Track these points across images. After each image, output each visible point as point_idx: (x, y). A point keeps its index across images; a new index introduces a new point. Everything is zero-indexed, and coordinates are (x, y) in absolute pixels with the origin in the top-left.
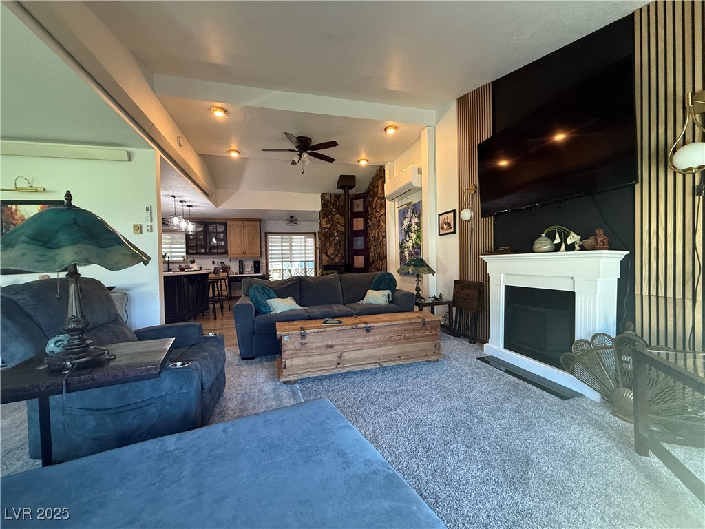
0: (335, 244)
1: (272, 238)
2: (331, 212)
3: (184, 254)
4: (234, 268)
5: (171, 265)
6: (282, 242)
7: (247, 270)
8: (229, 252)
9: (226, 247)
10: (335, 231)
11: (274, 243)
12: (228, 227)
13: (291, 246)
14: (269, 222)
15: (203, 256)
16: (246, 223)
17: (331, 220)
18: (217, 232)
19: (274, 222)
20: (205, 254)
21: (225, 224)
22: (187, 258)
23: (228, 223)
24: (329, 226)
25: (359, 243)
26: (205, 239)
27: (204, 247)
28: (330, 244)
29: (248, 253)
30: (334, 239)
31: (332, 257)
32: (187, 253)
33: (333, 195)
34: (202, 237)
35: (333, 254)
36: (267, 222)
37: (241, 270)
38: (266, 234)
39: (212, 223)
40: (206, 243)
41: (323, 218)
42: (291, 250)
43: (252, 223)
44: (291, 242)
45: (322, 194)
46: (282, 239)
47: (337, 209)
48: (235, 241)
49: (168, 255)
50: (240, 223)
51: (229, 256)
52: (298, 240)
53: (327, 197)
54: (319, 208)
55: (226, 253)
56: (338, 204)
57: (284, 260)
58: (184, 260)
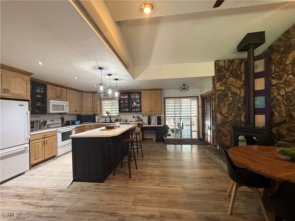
0: (229, 104)
1: (168, 101)
2: (224, 76)
3: (118, 112)
4: (145, 120)
5: (111, 118)
6: (175, 103)
7: (153, 122)
8: (142, 111)
9: (140, 107)
10: (229, 93)
11: (170, 104)
12: (142, 95)
13: (181, 106)
14: (166, 90)
15: (128, 113)
16: (153, 92)
17: (225, 83)
18: (135, 98)
19: (169, 90)
20: (129, 112)
21: (140, 93)
22: (120, 114)
23: (142, 92)
24: (223, 88)
25: (260, 102)
26: (129, 103)
27: (129, 107)
28: (225, 105)
29: (153, 111)
30: (228, 100)
31: (226, 115)
32: (120, 111)
33: (227, 61)
34: (127, 102)
35: (227, 113)
36: (165, 91)
37: (149, 123)
38: (165, 98)
39: (133, 93)
40: (129, 105)
41: (218, 82)
42: (181, 108)
43: (156, 91)
44: (181, 103)
45: (215, 62)
46: (175, 101)
47: (231, 73)
48: (146, 104)
49: (110, 112)
50: (149, 92)
51: (142, 113)
52: (186, 102)
53: (222, 64)
54: (213, 74)
55: (141, 111)
56: (231, 68)
57: (176, 115)
58: (118, 115)
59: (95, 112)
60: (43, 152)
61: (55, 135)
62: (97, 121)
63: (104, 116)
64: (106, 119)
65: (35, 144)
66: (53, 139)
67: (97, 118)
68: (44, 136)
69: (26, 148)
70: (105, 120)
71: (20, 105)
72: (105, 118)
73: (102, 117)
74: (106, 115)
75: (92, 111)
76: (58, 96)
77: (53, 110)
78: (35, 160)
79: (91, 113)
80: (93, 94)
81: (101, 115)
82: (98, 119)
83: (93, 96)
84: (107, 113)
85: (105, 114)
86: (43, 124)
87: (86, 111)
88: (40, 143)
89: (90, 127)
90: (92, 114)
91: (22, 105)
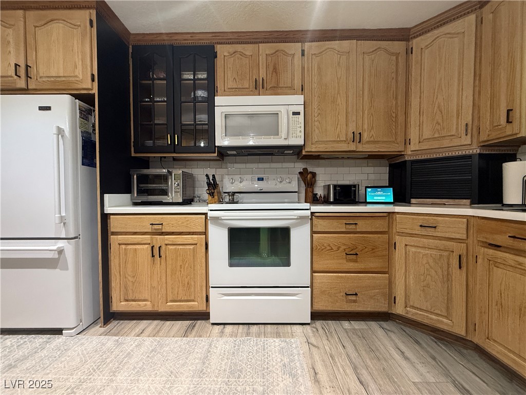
59: (495, 127)
66: (192, 247)
68: (156, 227)
71: (41, 108)
75: (473, 128)
77: (228, 134)
78: (127, 300)
79: (465, 145)
80: (487, 9)
88: (141, 247)
91: (48, 108)
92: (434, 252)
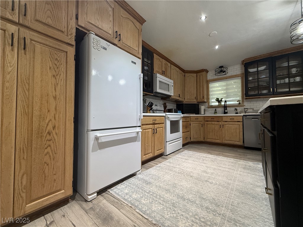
22: (243, 101)
26: (270, 77)
39: (281, 57)
40: (271, 81)
49: (223, 100)
58: (240, 103)
59: (200, 99)
60: (153, 145)
61: (164, 123)
62: (203, 113)
63: (212, 106)
64: (216, 110)
65: (144, 130)
66: (162, 128)
67: (202, 108)
68: (153, 121)
69: (138, 133)
70: (214, 111)
71: (132, 62)
72: (214, 109)
73: (208, 108)
74: (217, 104)
75: (196, 98)
76: (164, 72)
77: (160, 88)
78: (145, 155)
79: (194, 101)
80: (198, 74)
81: (207, 105)
82: (204, 110)
83: (198, 76)
84: (218, 100)
85: (213, 102)
86: (149, 107)
87: (189, 99)
88: (150, 130)
89: (197, 120)
90: (196, 103)
91: (135, 63)
92: (198, 124)
